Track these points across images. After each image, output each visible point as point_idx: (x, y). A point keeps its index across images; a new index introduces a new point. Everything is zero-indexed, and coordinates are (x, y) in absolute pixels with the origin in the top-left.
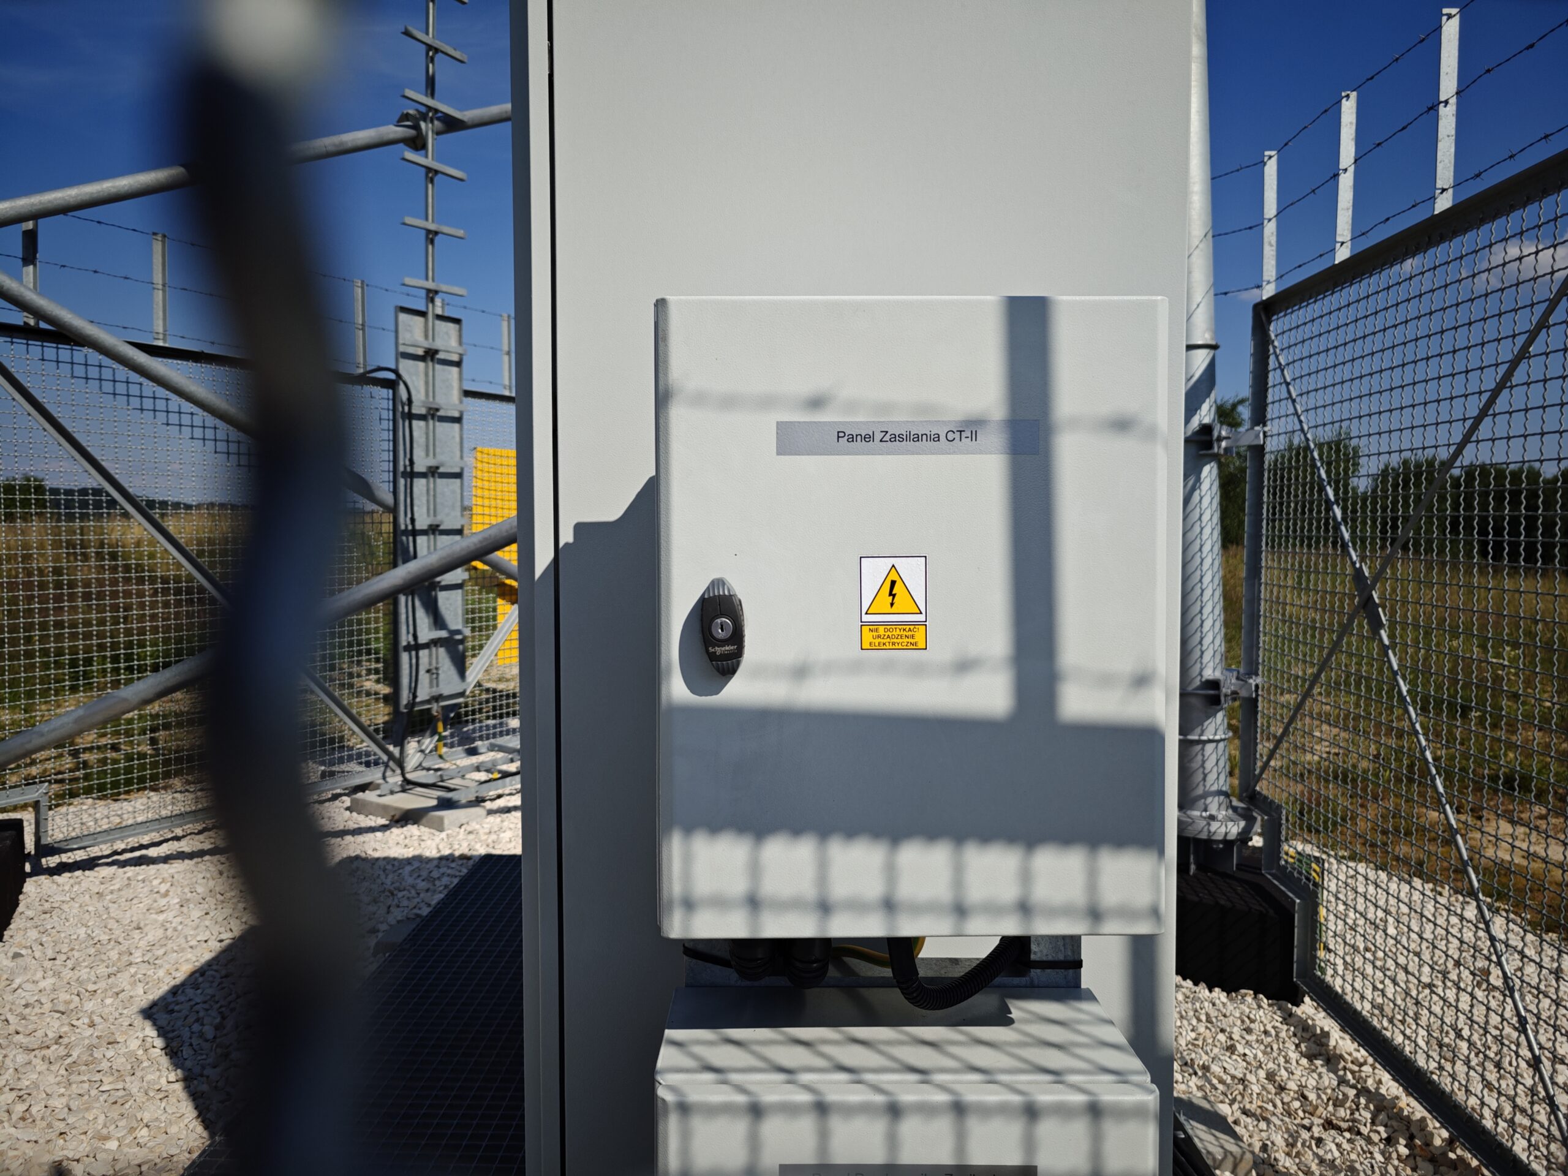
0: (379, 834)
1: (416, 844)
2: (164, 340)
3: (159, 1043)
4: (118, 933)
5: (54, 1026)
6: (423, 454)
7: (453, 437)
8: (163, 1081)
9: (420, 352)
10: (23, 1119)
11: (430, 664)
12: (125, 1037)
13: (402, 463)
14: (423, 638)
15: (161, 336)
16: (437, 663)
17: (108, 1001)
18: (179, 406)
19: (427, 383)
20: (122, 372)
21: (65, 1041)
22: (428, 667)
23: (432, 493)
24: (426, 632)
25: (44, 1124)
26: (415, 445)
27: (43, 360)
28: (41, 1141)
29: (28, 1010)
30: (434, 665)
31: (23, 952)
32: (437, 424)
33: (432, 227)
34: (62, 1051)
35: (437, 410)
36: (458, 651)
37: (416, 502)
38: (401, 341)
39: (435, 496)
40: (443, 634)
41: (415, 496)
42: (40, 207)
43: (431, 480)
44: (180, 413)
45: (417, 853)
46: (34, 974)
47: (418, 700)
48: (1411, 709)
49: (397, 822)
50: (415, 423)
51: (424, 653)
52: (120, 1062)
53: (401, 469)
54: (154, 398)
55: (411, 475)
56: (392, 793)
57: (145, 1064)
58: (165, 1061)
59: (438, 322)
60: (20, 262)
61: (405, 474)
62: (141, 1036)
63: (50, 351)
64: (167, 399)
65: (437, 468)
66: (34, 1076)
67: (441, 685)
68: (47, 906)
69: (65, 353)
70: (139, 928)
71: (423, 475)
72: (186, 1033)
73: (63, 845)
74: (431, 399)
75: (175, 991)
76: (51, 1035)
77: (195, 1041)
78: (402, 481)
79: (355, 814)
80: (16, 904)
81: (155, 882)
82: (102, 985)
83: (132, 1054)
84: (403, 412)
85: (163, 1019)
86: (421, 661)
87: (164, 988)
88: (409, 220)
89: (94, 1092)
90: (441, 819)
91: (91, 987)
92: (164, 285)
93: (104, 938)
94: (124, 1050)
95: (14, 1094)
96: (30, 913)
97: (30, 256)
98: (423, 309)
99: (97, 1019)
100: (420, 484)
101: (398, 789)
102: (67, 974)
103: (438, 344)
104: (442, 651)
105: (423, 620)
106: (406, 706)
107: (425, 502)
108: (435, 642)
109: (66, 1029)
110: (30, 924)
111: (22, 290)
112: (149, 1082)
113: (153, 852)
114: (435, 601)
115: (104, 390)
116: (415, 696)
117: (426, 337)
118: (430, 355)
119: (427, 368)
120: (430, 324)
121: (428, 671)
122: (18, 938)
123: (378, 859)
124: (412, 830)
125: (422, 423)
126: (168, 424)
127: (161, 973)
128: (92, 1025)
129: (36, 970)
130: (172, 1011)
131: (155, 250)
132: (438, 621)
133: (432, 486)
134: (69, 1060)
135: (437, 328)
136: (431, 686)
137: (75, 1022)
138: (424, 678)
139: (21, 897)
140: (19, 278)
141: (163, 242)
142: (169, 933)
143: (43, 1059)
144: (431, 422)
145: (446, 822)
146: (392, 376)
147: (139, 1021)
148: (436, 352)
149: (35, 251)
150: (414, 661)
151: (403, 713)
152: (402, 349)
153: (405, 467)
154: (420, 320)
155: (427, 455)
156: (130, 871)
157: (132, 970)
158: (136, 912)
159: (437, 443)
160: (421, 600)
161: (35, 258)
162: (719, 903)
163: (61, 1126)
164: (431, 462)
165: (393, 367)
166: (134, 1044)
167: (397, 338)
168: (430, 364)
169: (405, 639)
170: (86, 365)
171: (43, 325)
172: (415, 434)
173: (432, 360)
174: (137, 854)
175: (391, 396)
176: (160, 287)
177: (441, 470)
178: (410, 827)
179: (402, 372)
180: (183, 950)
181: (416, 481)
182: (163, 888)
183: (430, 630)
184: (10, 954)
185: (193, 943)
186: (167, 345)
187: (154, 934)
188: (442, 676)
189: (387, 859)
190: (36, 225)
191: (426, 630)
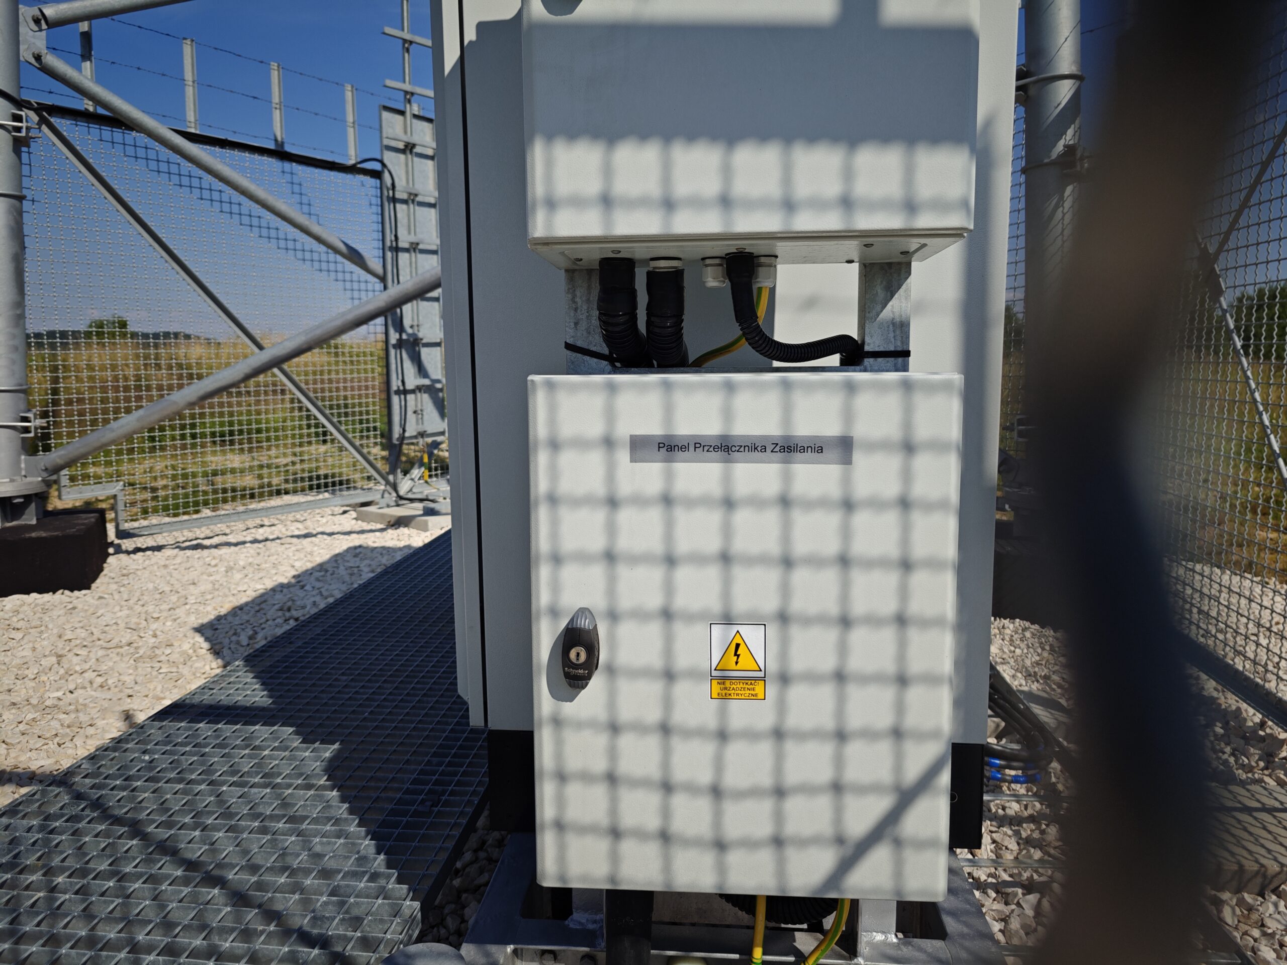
0: (378, 534)
1: (406, 539)
2: (196, 128)
3: (206, 645)
4: (178, 586)
5: (127, 636)
6: (406, 232)
7: (431, 220)
8: (207, 668)
9: (401, 146)
10: (102, 686)
11: (416, 406)
12: (179, 643)
13: (389, 237)
14: (410, 385)
15: (193, 125)
16: (422, 405)
17: (169, 623)
18: (210, 184)
19: (407, 172)
20: (165, 153)
21: (135, 645)
22: (414, 409)
23: (414, 265)
24: (412, 380)
25: (117, 690)
26: (399, 225)
27: (101, 140)
28: (115, 699)
29: (107, 628)
30: (419, 407)
31: (106, 596)
32: (417, 208)
33: (408, 36)
34: (132, 650)
35: (416, 195)
36: (439, 398)
37: (401, 272)
38: (384, 135)
39: (416, 268)
40: (426, 382)
41: (400, 267)
42: (92, 9)
43: (413, 254)
44: (211, 190)
45: (407, 544)
46: (113, 608)
47: (407, 434)
48: (1244, 360)
49: (392, 526)
50: (398, 206)
51: (410, 397)
52: (175, 657)
53: (388, 244)
54: (190, 176)
55: (396, 250)
56: (388, 506)
57: (194, 658)
58: (210, 657)
59: (415, 121)
60: (79, 58)
61: (391, 248)
62: (192, 642)
63: (107, 132)
64: (200, 178)
65: (418, 244)
66: (111, 664)
67: (426, 423)
68: (125, 572)
69: (118, 135)
70: (194, 584)
71: (407, 250)
72: (226, 641)
73: (136, 531)
74: (411, 185)
75: (219, 618)
76: (124, 641)
77: (233, 646)
78: (389, 255)
79: (359, 522)
80: (102, 570)
81: (208, 559)
82: (165, 614)
83: (183, 653)
84: (388, 196)
85: (209, 633)
86: (408, 404)
87: (212, 617)
88: (388, 30)
89: (155, 673)
90: (426, 522)
91: (155, 615)
92: (193, 82)
93: (167, 589)
94: (178, 650)
95: (96, 673)
96: (112, 575)
97: (86, 55)
98: (401, 108)
99: (158, 633)
100: (403, 257)
101: (394, 504)
102: (138, 608)
103: (415, 139)
104: (426, 397)
105: (410, 369)
106: (398, 440)
107: (408, 273)
108: (419, 389)
109: (136, 638)
110: (111, 581)
111: (81, 78)
112: (196, 668)
113: (207, 542)
114: (419, 353)
115: (151, 168)
116: (404, 431)
117: (405, 132)
118: (409, 148)
119: (407, 159)
120: (409, 122)
121: (415, 412)
122: (102, 588)
123: (376, 548)
124: (403, 530)
125: (404, 207)
126: (202, 199)
127: (209, 608)
128: (155, 636)
129: (114, 606)
130: (216, 629)
131: (185, 53)
132: (421, 370)
133: (414, 259)
134: (137, 655)
135: (414, 125)
136: (417, 423)
137: (142, 635)
138: (411, 417)
139: (105, 565)
140: (79, 70)
141: (192, 46)
142: (217, 586)
143: (118, 654)
144: (411, 206)
145: (430, 524)
146: (377, 166)
147: (191, 633)
148: (414, 146)
149: (90, 49)
150: (403, 403)
151: (395, 445)
152: (386, 142)
153: (391, 241)
154: (399, 118)
155: (409, 233)
156: (189, 553)
157: (187, 607)
158: (193, 575)
159: (417, 224)
160: (408, 353)
161: (90, 55)
162: (577, 202)
163: (130, 692)
164: (413, 239)
165: (379, 157)
166: (186, 646)
167: (381, 132)
168: (410, 156)
169: (395, 384)
170: (135, 146)
171: (101, 111)
172: (399, 215)
173: (411, 152)
174: (195, 542)
175: (378, 185)
176: (191, 83)
177: (421, 247)
178: (401, 529)
179: (386, 161)
180: (226, 596)
181: (401, 255)
182: (213, 563)
183: (415, 378)
184: (96, 597)
185: (235, 592)
186: (198, 132)
187: (204, 586)
188: (426, 417)
189: (383, 548)
190: (90, 26)
191: (413, 378)
